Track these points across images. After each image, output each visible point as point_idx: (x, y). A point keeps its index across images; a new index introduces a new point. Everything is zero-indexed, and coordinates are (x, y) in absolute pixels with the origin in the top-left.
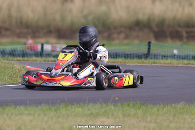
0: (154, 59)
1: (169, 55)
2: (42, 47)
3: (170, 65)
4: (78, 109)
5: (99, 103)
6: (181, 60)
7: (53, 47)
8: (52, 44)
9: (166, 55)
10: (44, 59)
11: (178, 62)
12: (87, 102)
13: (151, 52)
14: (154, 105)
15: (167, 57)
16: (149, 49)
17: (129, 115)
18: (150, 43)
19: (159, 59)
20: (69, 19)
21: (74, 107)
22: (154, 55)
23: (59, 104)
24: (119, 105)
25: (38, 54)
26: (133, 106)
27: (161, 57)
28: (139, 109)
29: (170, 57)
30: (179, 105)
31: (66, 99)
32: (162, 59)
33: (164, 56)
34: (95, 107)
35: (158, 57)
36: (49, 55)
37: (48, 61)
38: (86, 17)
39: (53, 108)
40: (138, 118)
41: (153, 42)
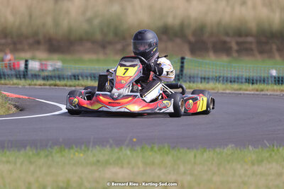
0: (190, 82)
1: (211, 77)
2: (26, 65)
3: (212, 91)
4: (79, 155)
5: (108, 146)
6: (229, 84)
7: (41, 64)
8: (40, 60)
9: (207, 76)
10: (29, 82)
11: (224, 86)
12: (91, 144)
13: (185, 72)
14: (189, 148)
15: (208, 79)
16: (182, 67)
17: (153, 163)
18: (183, 58)
19: (197, 82)
20: (65, 24)
21: (72, 151)
22: (190, 77)
23: (50, 147)
24: (138, 149)
25: (20, 75)
26: (159, 150)
27: (199, 79)
28: (167, 154)
29: (213, 79)
30: (225, 150)
31: (61, 140)
32: (201, 82)
33: (204, 78)
34: (103, 151)
35: (196, 79)
36: (35, 76)
37: (35, 85)
38: (89, 21)
39: (42, 153)
40: (166, 168)
41: (188, 57)
